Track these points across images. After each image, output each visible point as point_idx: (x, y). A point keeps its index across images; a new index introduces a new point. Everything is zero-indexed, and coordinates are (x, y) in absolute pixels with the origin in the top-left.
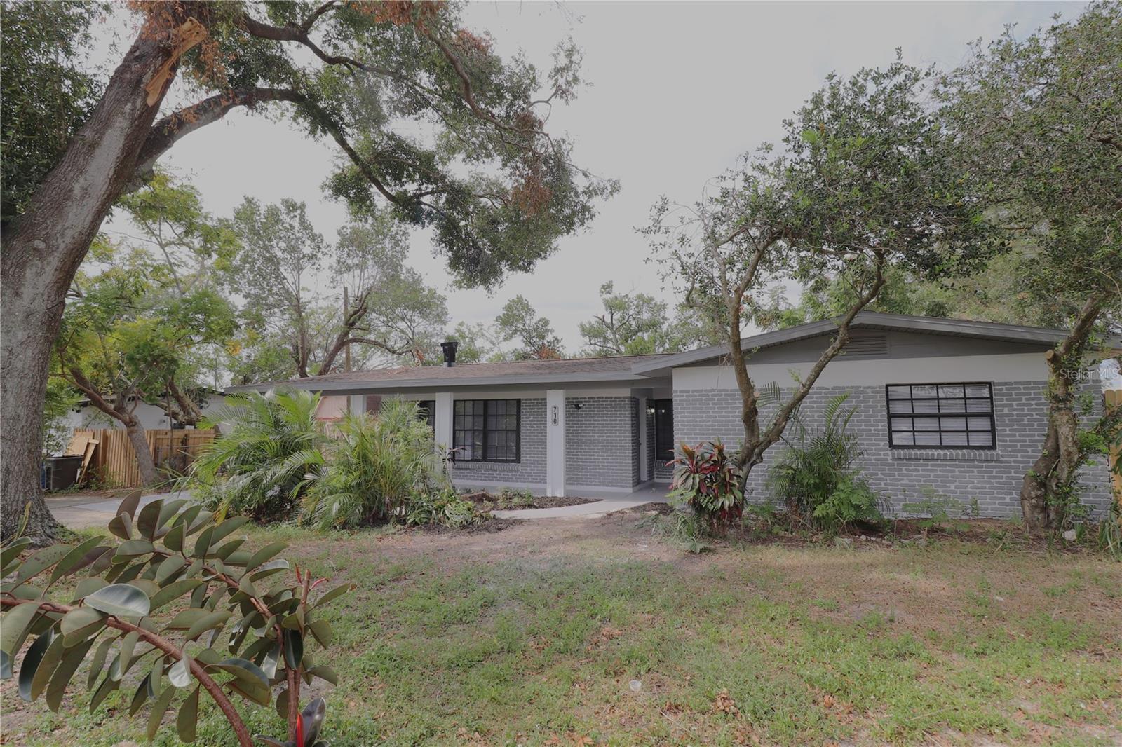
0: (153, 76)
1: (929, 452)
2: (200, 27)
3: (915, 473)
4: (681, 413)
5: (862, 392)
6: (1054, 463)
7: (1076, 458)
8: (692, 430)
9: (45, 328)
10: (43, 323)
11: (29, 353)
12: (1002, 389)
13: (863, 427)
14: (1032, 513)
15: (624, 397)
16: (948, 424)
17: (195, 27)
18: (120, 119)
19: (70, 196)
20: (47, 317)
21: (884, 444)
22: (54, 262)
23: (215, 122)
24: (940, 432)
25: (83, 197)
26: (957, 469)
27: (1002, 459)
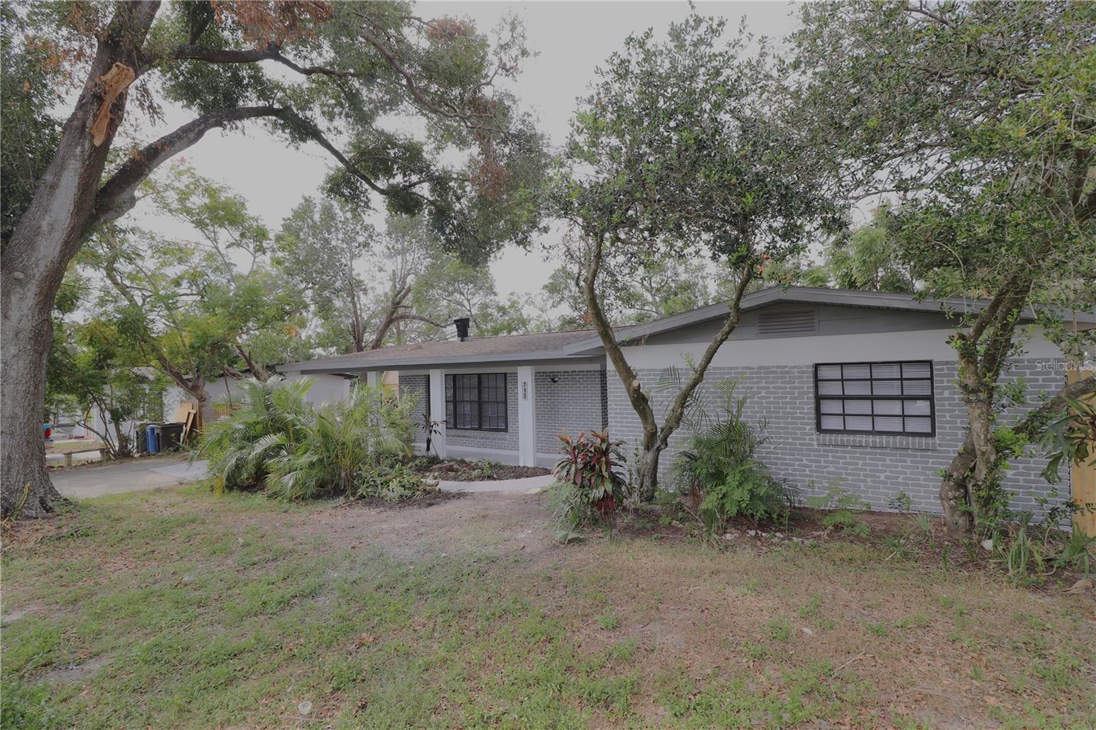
0: (94, 121)
1: (858, 438)
2: (128, 70)
3: (841, 461)
4: (614, 392)
5: (788, 372)
6: (973, 461)
7: (993, 458)
8: (625, 409)
9: (32, 342)
10: (30, 339)
11: (21, 363)
12: (943, 370)
13: (788, 410)
14: (953, 516)
15: (595, 371)
16: (882, 407)
17: (122, 70)
18: (73, 162)
19: (39, 232)
20: (33, 333)
21: (810, 427)
22: (33, 289)
23: (193, 146)
24: (873, 416)
25: (50, 232)
26: (888, 458)
27: (938, 448)
